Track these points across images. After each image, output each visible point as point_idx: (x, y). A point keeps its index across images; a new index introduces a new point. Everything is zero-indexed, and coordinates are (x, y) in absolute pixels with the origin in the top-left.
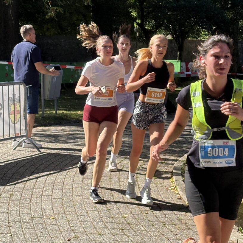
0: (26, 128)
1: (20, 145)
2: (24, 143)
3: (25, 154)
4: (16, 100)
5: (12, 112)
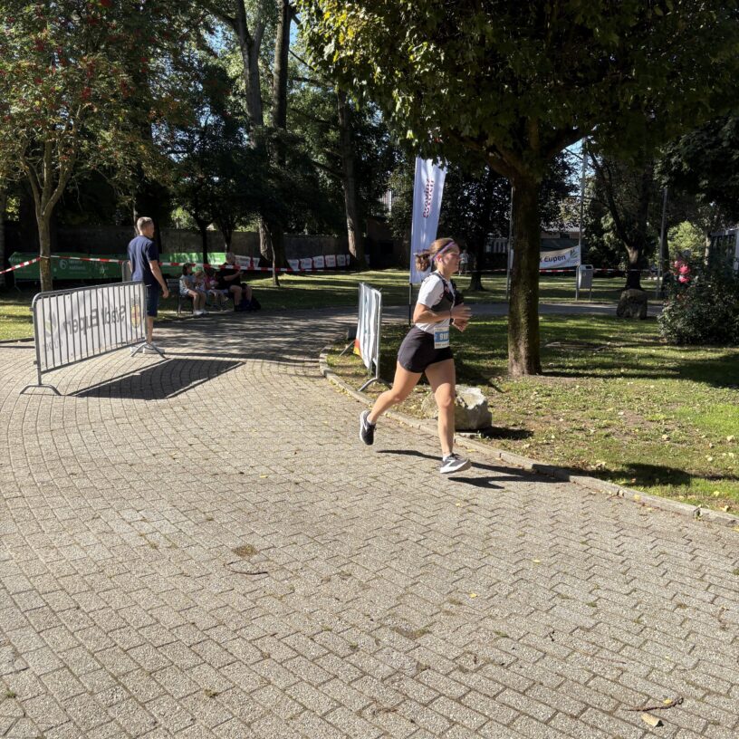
0: (146, 333)
1: (139, 351)
2: (144, 350)
3: (148, 360)
4: (137, 302)
5: (133, 316)
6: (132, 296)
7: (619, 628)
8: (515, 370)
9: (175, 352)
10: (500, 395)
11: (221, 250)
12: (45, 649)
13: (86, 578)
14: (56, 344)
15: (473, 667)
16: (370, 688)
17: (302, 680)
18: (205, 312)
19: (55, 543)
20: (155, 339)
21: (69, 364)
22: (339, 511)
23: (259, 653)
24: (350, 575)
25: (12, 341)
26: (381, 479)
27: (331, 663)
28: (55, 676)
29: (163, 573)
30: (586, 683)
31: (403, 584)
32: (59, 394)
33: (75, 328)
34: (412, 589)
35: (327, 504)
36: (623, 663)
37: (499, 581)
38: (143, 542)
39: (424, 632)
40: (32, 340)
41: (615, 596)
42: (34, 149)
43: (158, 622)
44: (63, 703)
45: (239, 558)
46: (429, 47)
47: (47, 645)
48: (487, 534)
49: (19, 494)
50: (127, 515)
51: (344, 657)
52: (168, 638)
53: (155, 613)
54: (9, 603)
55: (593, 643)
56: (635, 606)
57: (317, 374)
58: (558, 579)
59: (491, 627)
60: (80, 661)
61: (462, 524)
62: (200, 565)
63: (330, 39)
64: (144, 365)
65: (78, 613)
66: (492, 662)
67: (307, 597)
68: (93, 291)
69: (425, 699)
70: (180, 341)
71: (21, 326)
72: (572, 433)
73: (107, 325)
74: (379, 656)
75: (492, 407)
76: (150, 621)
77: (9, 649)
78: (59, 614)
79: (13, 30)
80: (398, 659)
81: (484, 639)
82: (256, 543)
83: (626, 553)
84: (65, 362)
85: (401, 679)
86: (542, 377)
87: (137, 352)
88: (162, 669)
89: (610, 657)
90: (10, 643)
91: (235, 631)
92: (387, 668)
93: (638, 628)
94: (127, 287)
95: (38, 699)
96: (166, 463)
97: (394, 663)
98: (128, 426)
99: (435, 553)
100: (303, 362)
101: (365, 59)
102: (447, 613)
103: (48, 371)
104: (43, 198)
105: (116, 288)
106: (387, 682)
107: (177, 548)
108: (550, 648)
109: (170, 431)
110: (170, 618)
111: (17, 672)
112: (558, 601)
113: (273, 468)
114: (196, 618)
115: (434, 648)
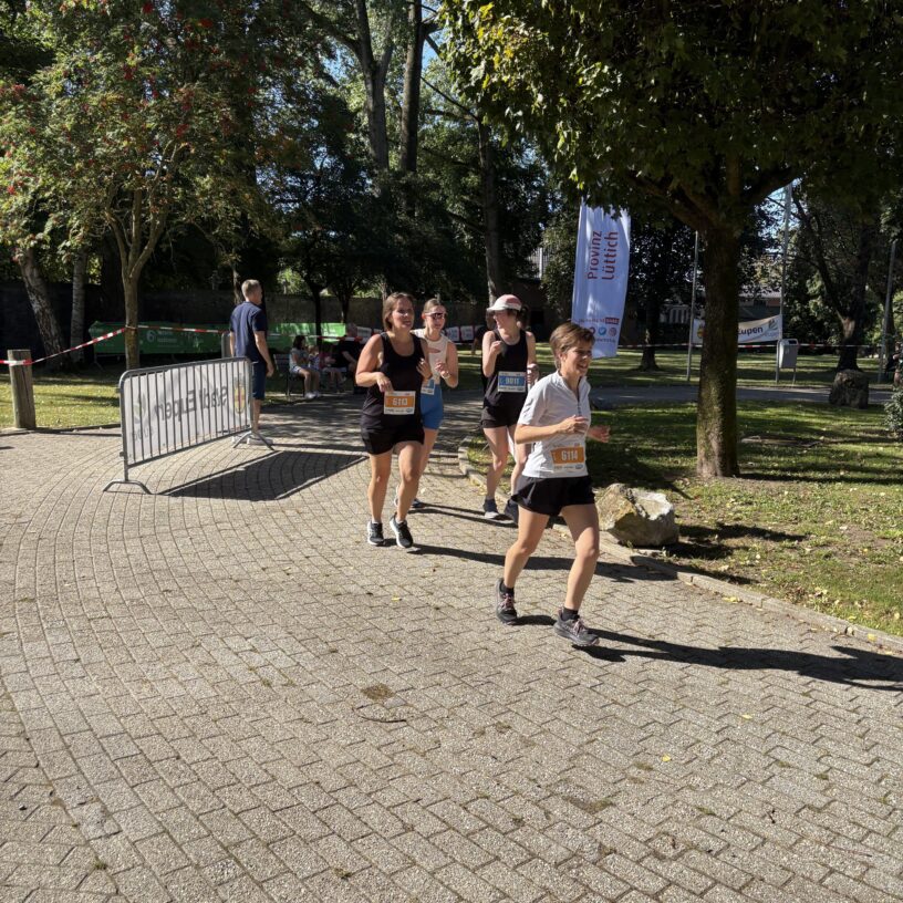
0: (252, 419)
3: (253, 452)
4: (242, 382)
5: (236, 398)
6: (236, 376)
7: (859, 809)
8: (706, 471)
9: (284, 444)
10: (687, 502)
11: (337, 320)
12: (140, 809)
13: (186, 721)
14: (146, 432)
15: (671, 853)
16: (542, 875)
17: (455, 861)
18: (319, 395)
19: (149, 676)
20: (261, 427)
21: (161, 456)
22: (491, 645)
23: (400, 824)
24: (509, 727)
25: (92, 428)
26: (542, 605)
27: (490, 840)
28: (152, 843)
29: (279, 717)
30: (821, 881)
31: (576, 740)
32: (149, 493)
33: (168, 413)
34: (588, 749)
35: (475, 635)
36: (868, 856)
37: (698, 741)
38: (253, 677)
39: (605, 805)
40: (118, 426)
41: (852, 766)
42: (121, 199)
43: (274, 778)
44: (163, 878)
45: (370, 701)
46: (602, 68)
47: (143, 803)
48: (681, 679)
49: (104, 614)
50: (234, 643)
51: (506, 833)
52: (288, 801)
53: (271, 767)
54: (97, 749)
55: (827, 828)
56: (880, 781)
57: (456, 473)
58: (775, 740)
59: (691, 801)
60: (182, 825)
61: (647, 666)
62: (323, 708)
63: (479, 60)
64: (248, 459)
65: (178, 763)
66: (696, 848)
67: (457, 753)
68: (190, 368)
69: (613, 893)
70: (290, 431)
71: (102, 410)
72: (781, 551)
73: (206, 410)
74: (550, 833)
75: (678, 517)
76: (265, 777)
77: (97, 806)
78: (156, 765)
79: (98, 56)
80: (575, 839)
81: (683, 816)
82: (391, 682)
83: (862, 710)
84: (156, 454)
85: (581, 865)
86: (740, 480)
87: (240, 442)
88: (281, 840)
89: (851, 848)
90: (98, 800)
91: (369, 794)
92: (562, 849)
93: (885, 810)
94: (229, 364)
95: (132, 872)
96: (280, 580)
97: (570, 844)
98: (232, 532)
99: (615, 703)
100: (438, 456)
101: (522, 84)
102: (634, 780)
103: (136, 464)
104: (130, 258)
105: (217, 365)
106: (562, 868)
107: (294, 686)
108: (769, 832)
109: (282, 540)
110: (289, 776)
111: (108, 836)
112: (776, 769)
113: (407, 588)
114: (320, 775)
115: (619, 826)
